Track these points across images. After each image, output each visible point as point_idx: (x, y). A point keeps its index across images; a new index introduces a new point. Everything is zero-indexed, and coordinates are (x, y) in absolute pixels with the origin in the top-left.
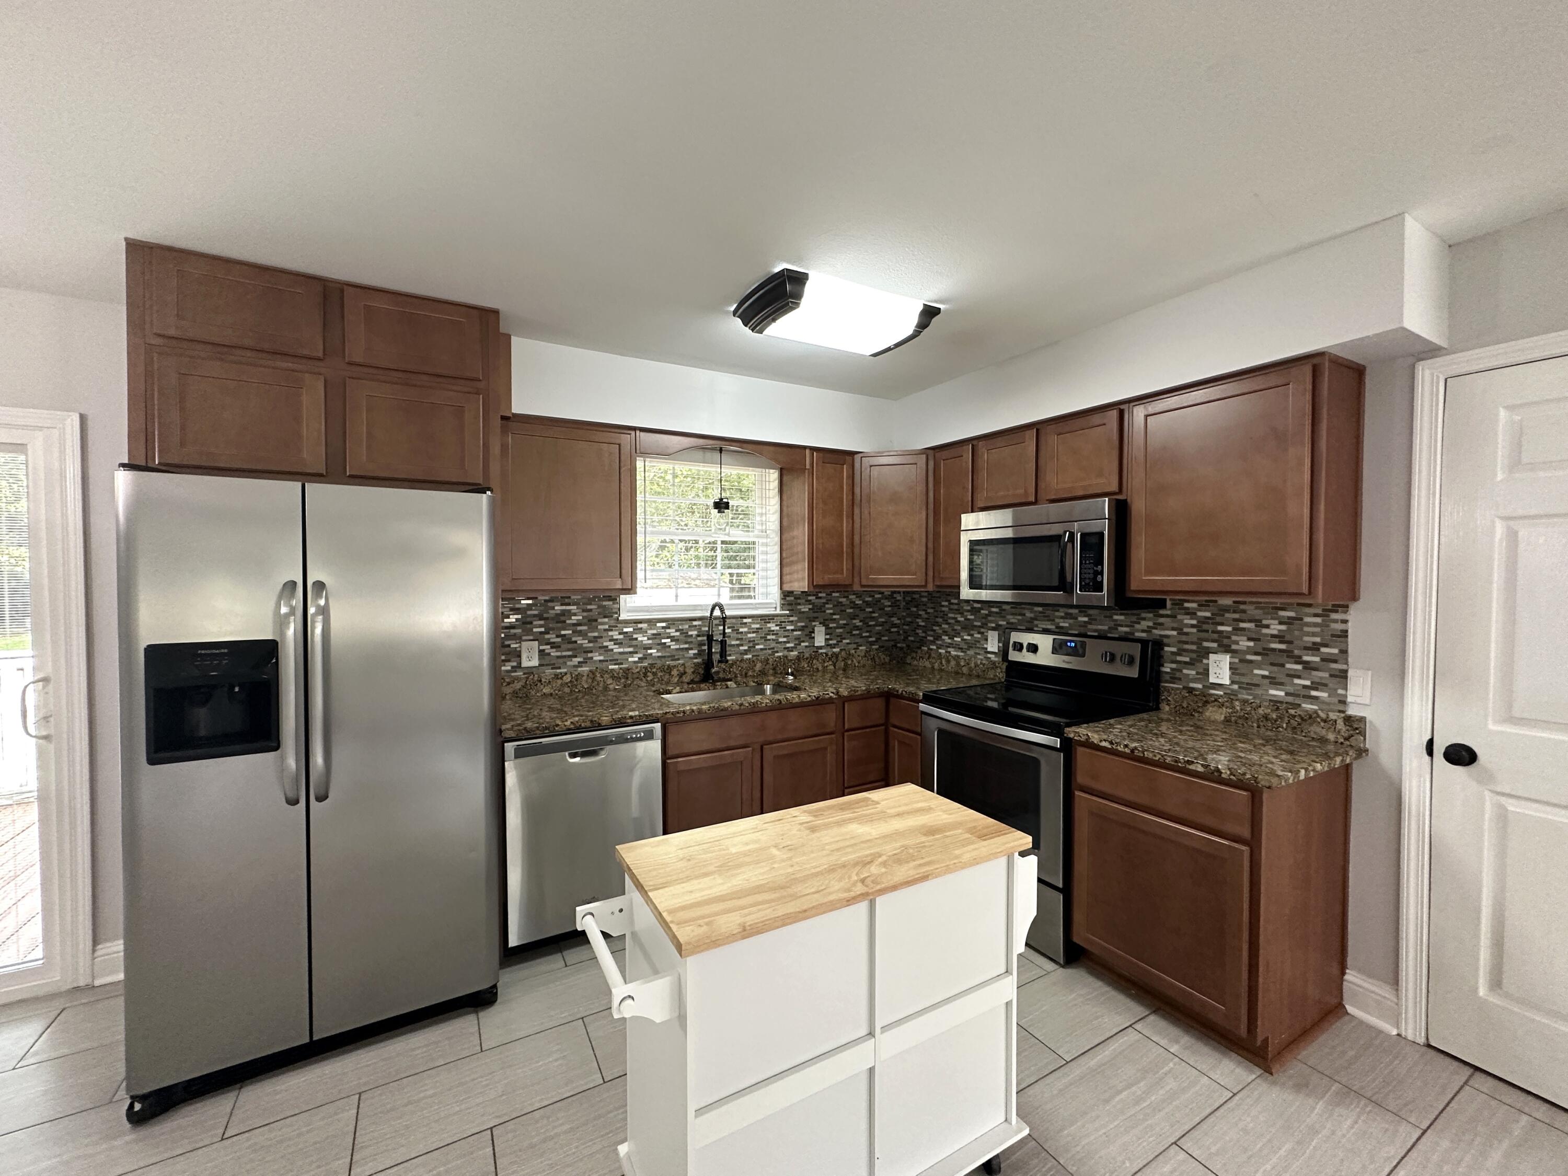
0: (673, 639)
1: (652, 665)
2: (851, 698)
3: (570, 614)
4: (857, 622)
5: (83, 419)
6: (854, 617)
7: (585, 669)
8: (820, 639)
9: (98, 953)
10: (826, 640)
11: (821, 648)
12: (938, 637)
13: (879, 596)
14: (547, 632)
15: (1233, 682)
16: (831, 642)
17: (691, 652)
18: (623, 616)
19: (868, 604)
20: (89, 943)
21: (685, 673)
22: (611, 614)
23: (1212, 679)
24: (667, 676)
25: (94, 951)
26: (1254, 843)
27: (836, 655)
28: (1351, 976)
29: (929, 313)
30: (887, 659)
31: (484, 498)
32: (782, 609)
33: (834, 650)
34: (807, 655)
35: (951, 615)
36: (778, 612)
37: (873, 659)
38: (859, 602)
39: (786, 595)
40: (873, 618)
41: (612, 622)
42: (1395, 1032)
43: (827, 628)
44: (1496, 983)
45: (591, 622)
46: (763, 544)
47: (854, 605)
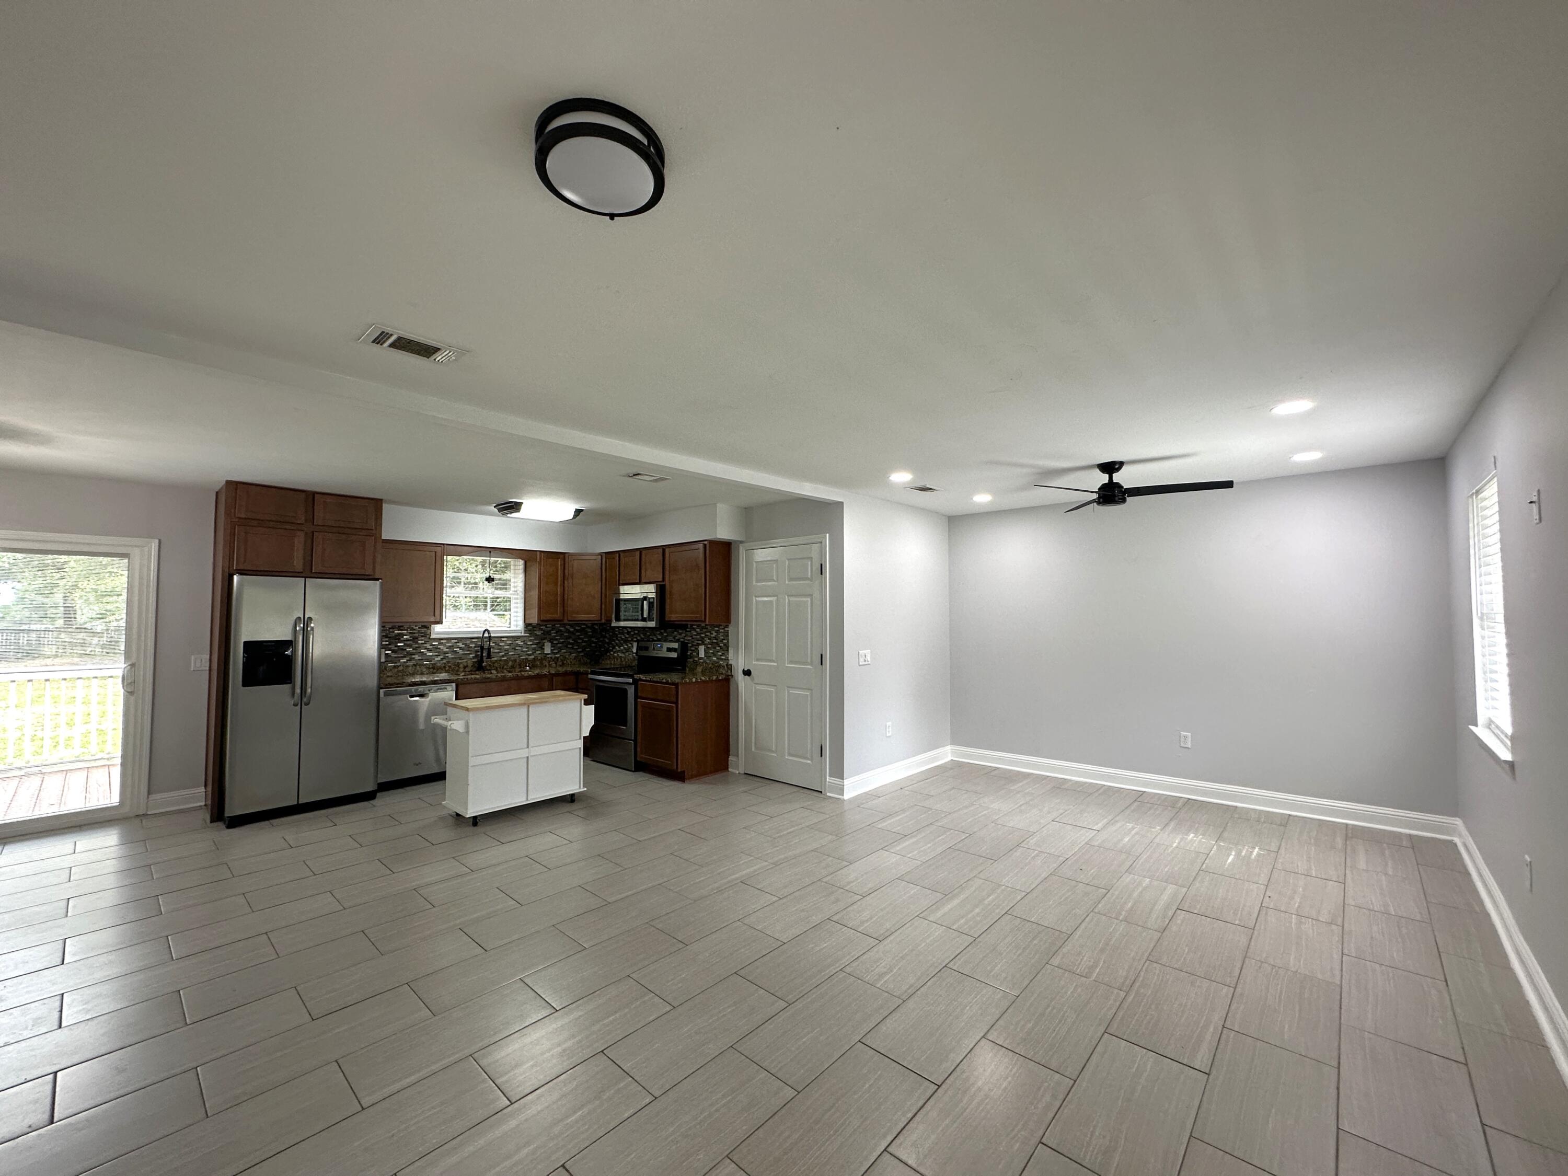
0: (461, 648)
1: (448, 662)
2: (557, 675)
3: (403, 635)
4: (571, 641)
5: (160, 541)
6: (569, 638)
7: (410, 663)
8: (548, 649)
9: (150, 799)
10: (551, 650)
11: (548, 654)
12: (614, 647)
13: (585, 626)
14: (389, 644)
15: (705, 656)
16: (554, 651)
17: (471, 656)
18: (433, 636)
19: (578, 631)
20: (146, 794)
21: (467, 666)
22: (427, 635)
23: (700, 656)
24: (457, 668)
25: (148, 797)
26: (676, 703)
27: (557, 658)
28: (731, 758)
29: (578, 512)
30: (588, 661)
31: (378, 583)
32: (525, 633)
33: (556, 656)
34: (539, 658)
35: (619, 636)
36: (523, 634)
37: (580, 661)
38: (572, 630)
39: (527, 625)
40: (580, 639)
41: (426, 640)
42: (738, 772)
43: (552, 643)
44: (756, 748)
45: (415, 639)
46: (515, 599)
47: (569, 632)
